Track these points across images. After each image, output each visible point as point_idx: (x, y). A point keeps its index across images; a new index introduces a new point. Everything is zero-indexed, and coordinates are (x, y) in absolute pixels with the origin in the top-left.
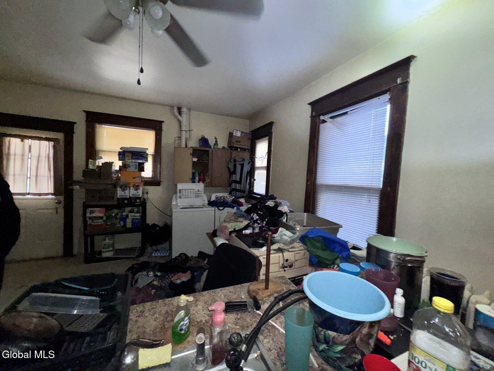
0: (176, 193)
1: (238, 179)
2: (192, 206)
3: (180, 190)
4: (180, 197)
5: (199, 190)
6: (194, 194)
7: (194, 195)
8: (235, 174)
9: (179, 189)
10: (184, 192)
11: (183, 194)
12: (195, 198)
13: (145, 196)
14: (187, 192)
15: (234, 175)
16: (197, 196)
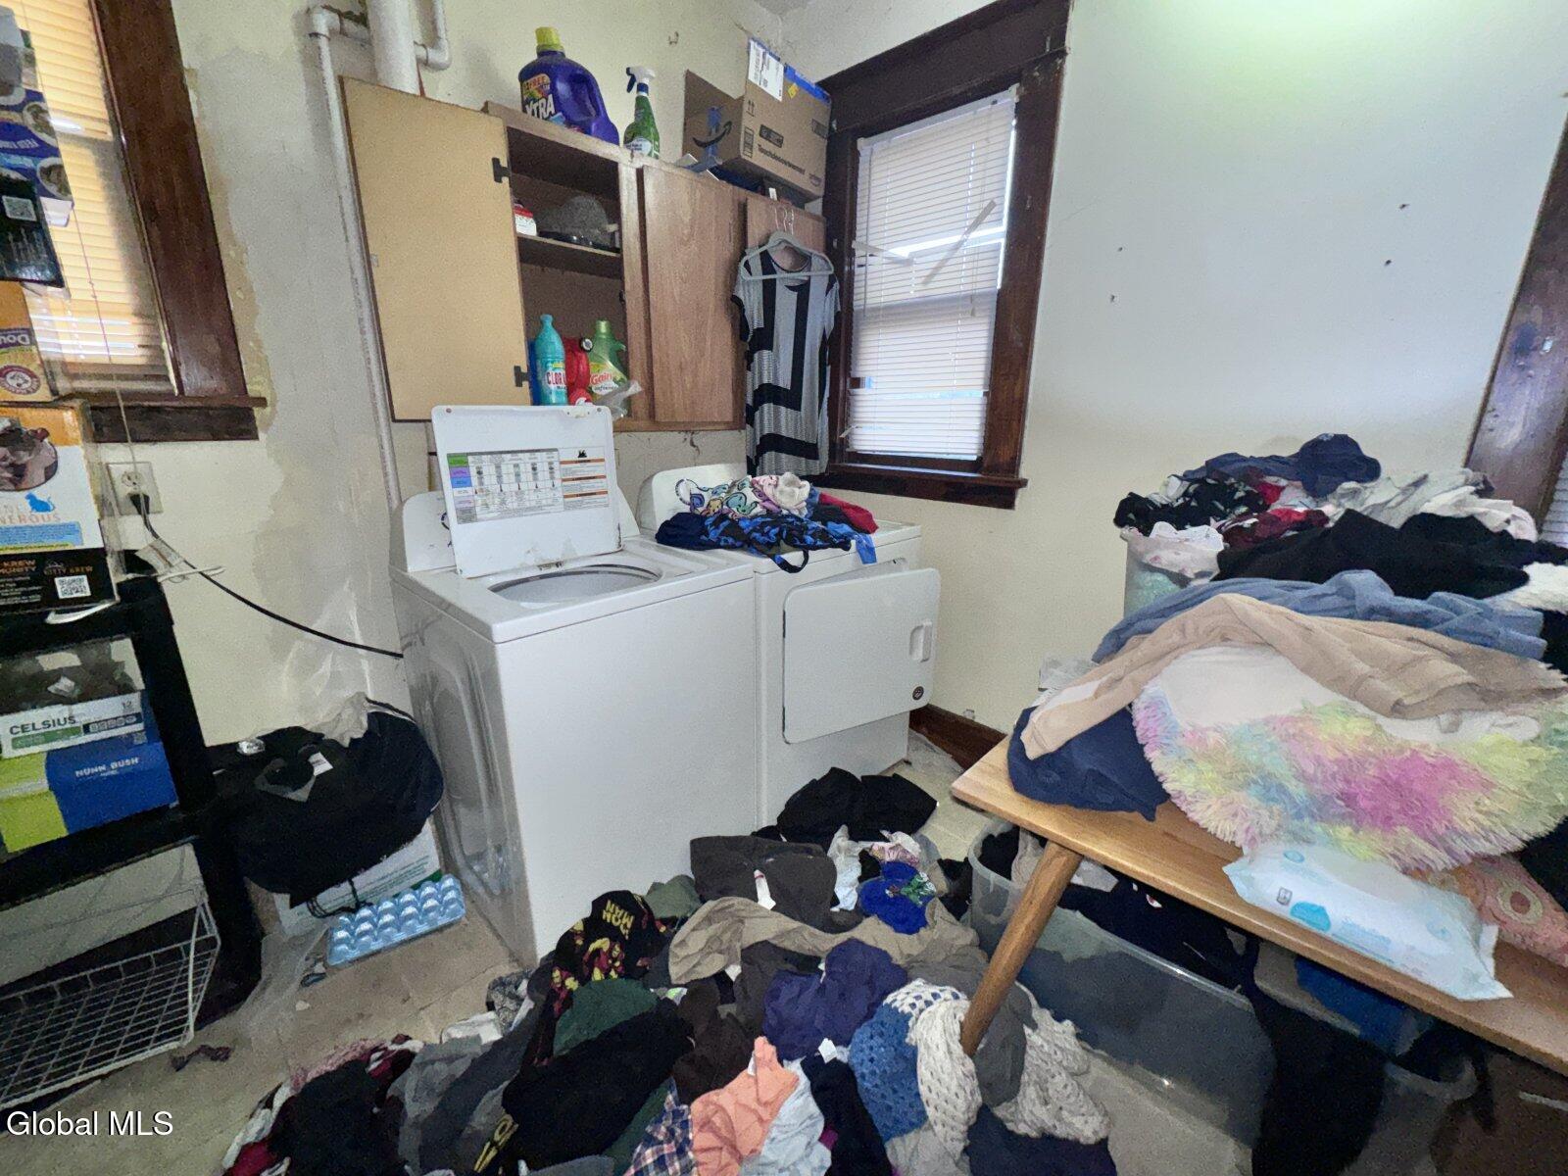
0: (433, 483)
1: (785, 381)
2: (558, 564)
3: (458, 462)
4: (467, 515)
5: (582, 455)
6: (558, 483)
7: (559, 494)
8: (770, 348)
9: (449, 456)
10: (489, 470)
11: (482, 491)
12: (567, 507)
13: (132, 534)
14: (507, 468)
15: (766, 353)
16: (580, 493)
